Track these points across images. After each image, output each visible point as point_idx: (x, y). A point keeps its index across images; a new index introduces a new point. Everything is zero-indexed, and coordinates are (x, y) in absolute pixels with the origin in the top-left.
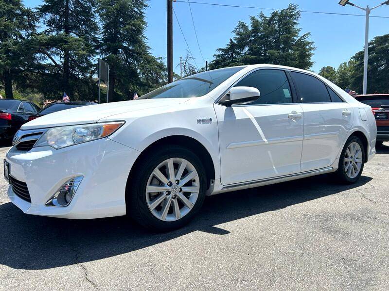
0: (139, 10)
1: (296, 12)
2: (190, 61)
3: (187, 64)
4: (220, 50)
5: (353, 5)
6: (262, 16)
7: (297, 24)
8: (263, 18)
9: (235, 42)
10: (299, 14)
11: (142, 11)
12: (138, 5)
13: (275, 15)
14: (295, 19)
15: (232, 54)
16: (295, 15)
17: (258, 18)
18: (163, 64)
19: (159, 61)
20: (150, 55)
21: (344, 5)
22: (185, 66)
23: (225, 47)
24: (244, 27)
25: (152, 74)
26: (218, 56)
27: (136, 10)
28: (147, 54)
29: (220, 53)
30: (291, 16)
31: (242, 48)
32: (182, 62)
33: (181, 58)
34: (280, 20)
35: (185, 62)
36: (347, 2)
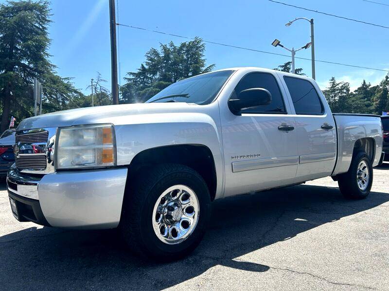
0: (41, 25)
1: (201, 44)
2: (102, 84)
3: (98, 86)
4: (131, 73)
5: (282, 46)
6: (172, 45)
7: (203, 55)
8: (173, 47)
9: (147, 67)
10: (203, 46)
11: (45, 26)
12: (40, 19)
13: (183, 45)
14: (200, 51)
15: (143, 79)
16: (200, 47)
17: (168, 47)
18: (70, 85)
19: (66, 82)
20: (55, 74)
21: (276, 46)
22: (95, 89)
23: (136, 71)
25: (56, 95)
26: (129, 80)
27: (37, 25)
28: (51, 74)
29: (131, 77)
30: (197, 48)
31: (154, 73)
32: (93, 84)
33: (92, 80)
34: (187, 51)
35: (96, 84)
36: (278, 44)
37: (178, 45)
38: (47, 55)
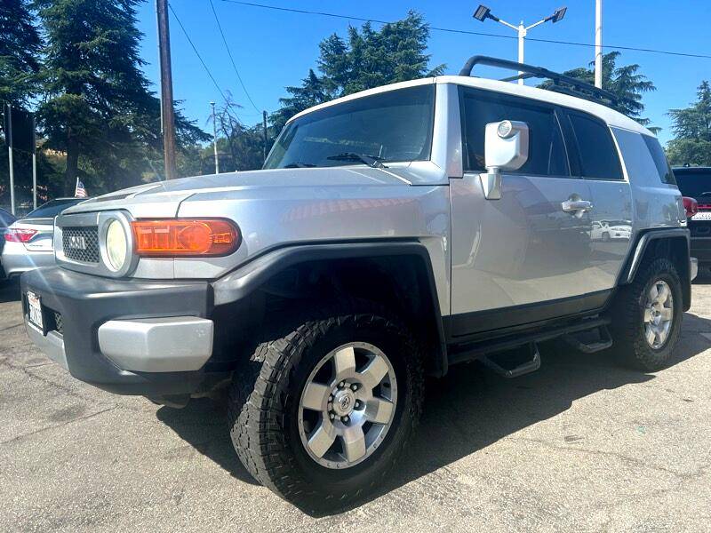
1: (420, 26)
3: (227, 116)
4: (290, 90)
5: (496, 19)
7: (424, 48)
8: (368, 34)
9: (320, 76)
10: (425, 30)
11: (133, 7)
13: (387, 30)
14: (421, 39)
16: (419, 32)
17: (360, 33)
18: (178, 114)
20: (152, 96)
21: (482, 20)
23: (300, 85)
24: (338, 47)
26: (288, 101)
28: (147, 94)
29: (291, 96)
32: (217, 111)
35: (222, 111)
36: (487, 15)
37: (378, 29)
38: (140, 61)
